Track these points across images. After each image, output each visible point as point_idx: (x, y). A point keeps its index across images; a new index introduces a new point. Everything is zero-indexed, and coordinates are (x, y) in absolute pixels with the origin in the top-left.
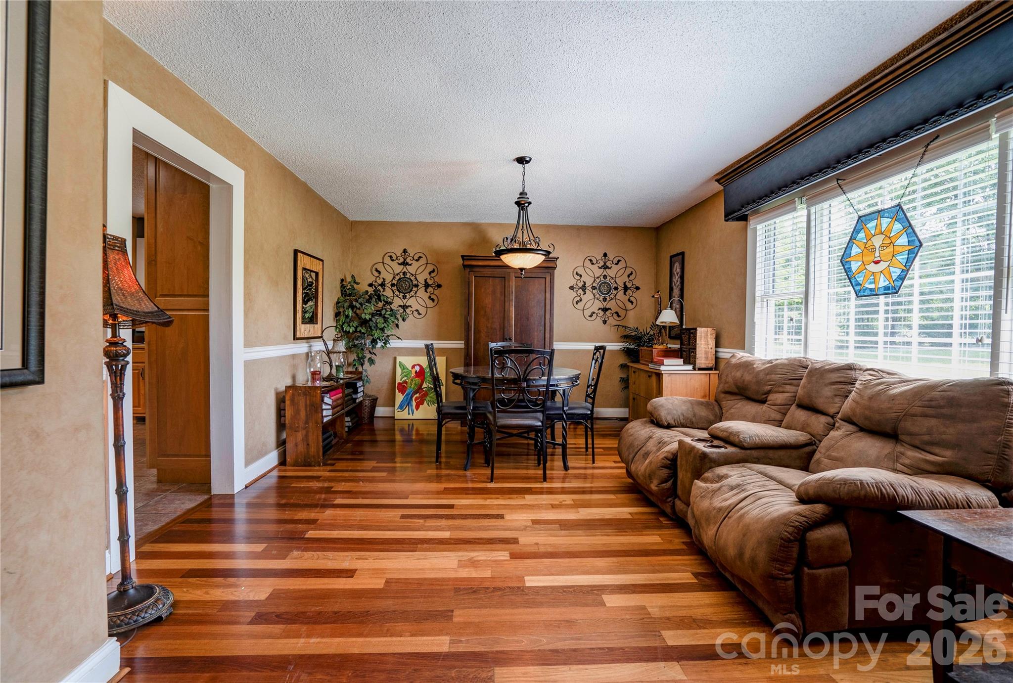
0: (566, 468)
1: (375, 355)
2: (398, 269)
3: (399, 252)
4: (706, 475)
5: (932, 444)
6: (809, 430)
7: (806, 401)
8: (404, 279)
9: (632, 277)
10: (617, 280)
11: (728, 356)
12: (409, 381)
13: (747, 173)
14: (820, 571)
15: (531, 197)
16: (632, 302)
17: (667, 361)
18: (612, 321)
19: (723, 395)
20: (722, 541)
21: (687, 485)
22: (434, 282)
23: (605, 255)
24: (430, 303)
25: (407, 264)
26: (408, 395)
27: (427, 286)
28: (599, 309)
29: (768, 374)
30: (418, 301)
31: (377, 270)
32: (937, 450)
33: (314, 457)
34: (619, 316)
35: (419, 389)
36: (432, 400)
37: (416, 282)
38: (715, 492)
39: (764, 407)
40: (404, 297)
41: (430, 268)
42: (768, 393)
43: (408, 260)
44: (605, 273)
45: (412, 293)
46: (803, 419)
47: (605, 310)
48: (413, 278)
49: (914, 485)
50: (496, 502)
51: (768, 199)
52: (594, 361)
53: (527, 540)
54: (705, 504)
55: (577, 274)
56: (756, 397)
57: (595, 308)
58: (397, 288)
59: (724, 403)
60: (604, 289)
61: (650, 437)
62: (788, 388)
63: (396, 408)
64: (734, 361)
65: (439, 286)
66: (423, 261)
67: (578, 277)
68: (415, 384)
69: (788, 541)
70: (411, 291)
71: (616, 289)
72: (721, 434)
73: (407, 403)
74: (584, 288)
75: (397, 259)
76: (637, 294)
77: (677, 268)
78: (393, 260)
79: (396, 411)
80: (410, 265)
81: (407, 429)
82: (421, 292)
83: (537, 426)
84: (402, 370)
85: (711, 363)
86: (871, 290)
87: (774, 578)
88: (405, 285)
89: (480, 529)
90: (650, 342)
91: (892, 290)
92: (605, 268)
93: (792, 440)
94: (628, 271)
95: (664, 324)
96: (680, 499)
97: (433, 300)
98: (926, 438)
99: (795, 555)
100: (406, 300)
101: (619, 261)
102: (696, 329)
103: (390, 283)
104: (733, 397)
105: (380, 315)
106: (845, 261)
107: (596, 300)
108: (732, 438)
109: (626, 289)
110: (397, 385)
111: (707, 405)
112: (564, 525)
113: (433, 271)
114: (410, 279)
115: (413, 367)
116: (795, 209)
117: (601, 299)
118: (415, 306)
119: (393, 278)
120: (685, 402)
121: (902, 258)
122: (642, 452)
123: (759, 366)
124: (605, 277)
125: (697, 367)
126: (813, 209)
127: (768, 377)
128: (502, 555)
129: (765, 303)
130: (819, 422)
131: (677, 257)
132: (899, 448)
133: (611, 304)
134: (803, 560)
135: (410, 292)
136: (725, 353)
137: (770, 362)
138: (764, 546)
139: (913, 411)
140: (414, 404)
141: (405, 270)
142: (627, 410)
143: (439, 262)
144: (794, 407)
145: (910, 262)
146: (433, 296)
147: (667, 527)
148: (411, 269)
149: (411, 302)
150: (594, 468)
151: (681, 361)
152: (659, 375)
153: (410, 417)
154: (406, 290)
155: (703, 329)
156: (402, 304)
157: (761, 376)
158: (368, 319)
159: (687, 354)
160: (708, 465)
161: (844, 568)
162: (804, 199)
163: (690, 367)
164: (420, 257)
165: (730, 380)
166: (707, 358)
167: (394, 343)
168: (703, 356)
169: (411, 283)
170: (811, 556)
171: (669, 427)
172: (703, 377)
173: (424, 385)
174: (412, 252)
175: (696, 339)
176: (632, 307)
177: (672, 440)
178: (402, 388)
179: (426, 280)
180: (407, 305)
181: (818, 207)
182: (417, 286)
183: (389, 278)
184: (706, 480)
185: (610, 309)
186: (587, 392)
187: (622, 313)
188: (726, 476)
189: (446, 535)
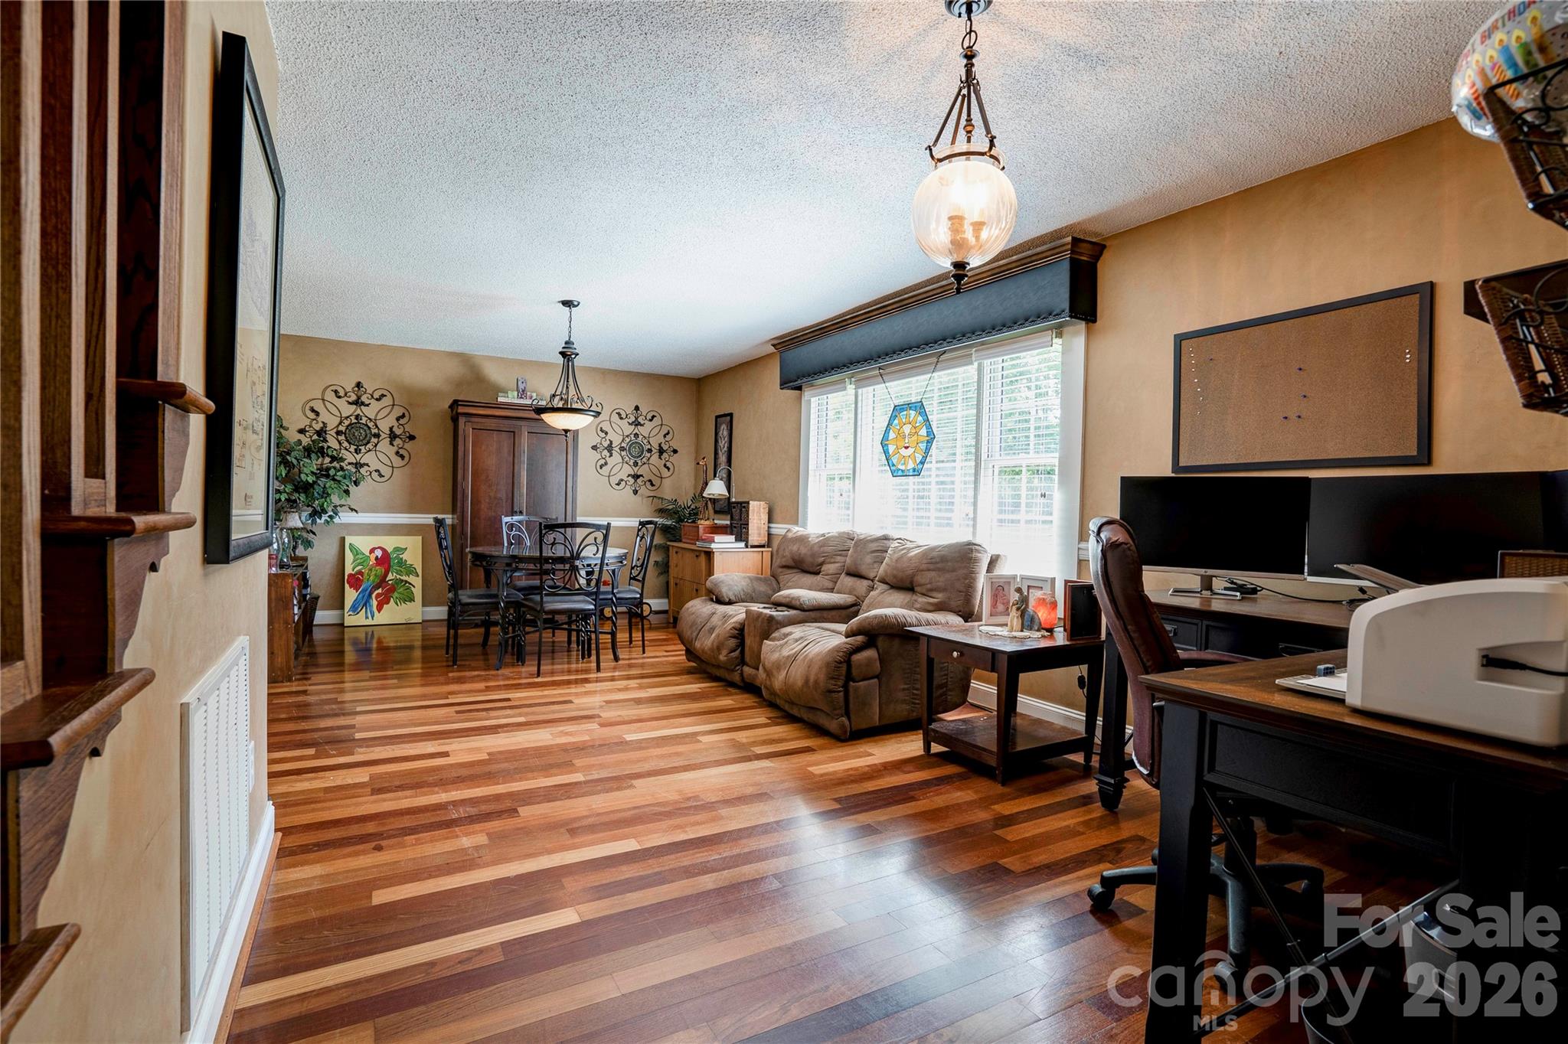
0: (616, 659)
1: (314, 533)
2: (348, 410)
3: (350, 386)
4: (773, 635)
5: (931, 590)
6: (855, 593)
7: (853, 569)
8: (358, 425)
9: (668, 438)
10: (651, 440)
11: (783, 532)
12: (365, 571)
13: (803, 344)
14: (861, 683)
15: (578, 346)
16: (668, 469)
17: (718, 538)
18: (643, 491)
19: (780, 570)
20: (791, 680)
21: (756, 650)
22: (404, 432)
23: (637, 408)
24: (397, 461)
25: (363, 404)
26: (364, 590)
27: (393, 436)
28: (629, 475)
29: (821, 546)
30: (378, 457)
31: (313, 410)
32: (934, 594)
33: (281, 669)
34: (652, 485)
35: (382, 582)
36: (402, 596)
37: (376, 431)
38: (782, 646)
39: (819, 577)
40: (357, 451)
41: (398, 411)
42: (822, 564)
43: (364, 399)
44: (636, 431)
45: (370, 446)
46: (850, 584)
47: (636, 477)
48: (371, 424)
49: (917, 616)
50: (555, 692)
51: (822, 376)
52: (639, 538)
53: (608, 714)
54: (776, 656)
55: (602, 430)
56: (811, 570)
57: (623, 475)
58: (346, 437)
59: (781, 578)
60: (635, 451)
61: (713, 614)
62: (839, 558)
63: (347, 609)
64: (790, 535)
65: (412, 438)
66: (387, 401)
67: (603, 435)
68: (375, 575)
69: (841, 662)
70: (368, 442)
71: (650, 451)
72: (784, 601)
73: (362, 603)
74: (610, 448)
75: (346, 394)
76: (674, 458)
77: (724, 431)
78: (339, 397)
79: (346, 615)
80: (368, 405)
81: (364, 641)
82: (384, 444)
83: (589, 610)
84: (355, 556)
85: (764, 540)
86: (902, 471)
87: (830, 691)
88: (358, 433)
89: (554, 712)
90: (695, 514)
91: (917, 473)
92: (636, 425)
93: (842, 602)
94: (664, 430)
95: (711, 497)
96: (748, 666)
97: (402, 457)
98: (929, 586)
99: (844, 673)
100: (360, 455)
101: (653, 417)
102: (748, 503)
103: (335, 430)
104: (790, 571)
105: (327, 476)
106: (884, 444)
107: (625, 465)
108: (794, 602)
109: (661, 451)
110: (346, 577)
111: (765, 581)
112: (638, 701)
113: (403, 416)
114: (367, 425)
115: (372, 551)
116: (845, 389)
117: (631, 463)
118: (374, 464)
119: (340, 423)
120: (745, 578)
121: (923, 446)
122: (707, 628)
123: (813, 540)
124: (636, 436)
125: (750, 543)
126: (860, 391)
127: (822, 549)
128: (593, 726)
129: (818, 477)
130: (862, 585)
131: (724, 418)
132: (915, 597)
133: (643, 470)
134: (849, 678)
135: (366, 445)
136: (779, 529)
137: (823, 535)
138: (824, 669)
139: (921, 568)
140: (375, 603)
141: (359, 412)
142: (666, 601)
143: (411, 405)
144: (843, 575)
145: (928, 449)
146: (402, 452)
147: (736, 694)
148: (369, 412)
149: (367, 458)
150: (644, 658)
151: (732, 538)
152: (709, 554)
153: (369, 622)
154: (360, 440)
155: (756, 503)
156: (355, 461)
157: (816, 548)
158: (311, 481)
159: (739, 529)
160: (775, 627)
161: (876, 680)
162: (853, 379)
163: (742, 544)
164: (383, 396)
165: (787, 553)
166: (759, 534)
167: (345, 517)
168: (756, 532)
169: (368, 432)
170: (855, 672)
171: (730, 603)
172: (755, 554)
173: (390, 577)
174: (369, 386)
175: (748, 514)
176: (669, 474)
177: (737, 613)
178: (356, 581)
179: (391, 429)
180: (362, 462)
181: (865, 390)
182: (377, 436)
183: (332, 422)
184: (773, 640)
185: (642, 476)
186: (631, 573)
187: (657, 482)
188: (790, 634)
189: (522, 719)
